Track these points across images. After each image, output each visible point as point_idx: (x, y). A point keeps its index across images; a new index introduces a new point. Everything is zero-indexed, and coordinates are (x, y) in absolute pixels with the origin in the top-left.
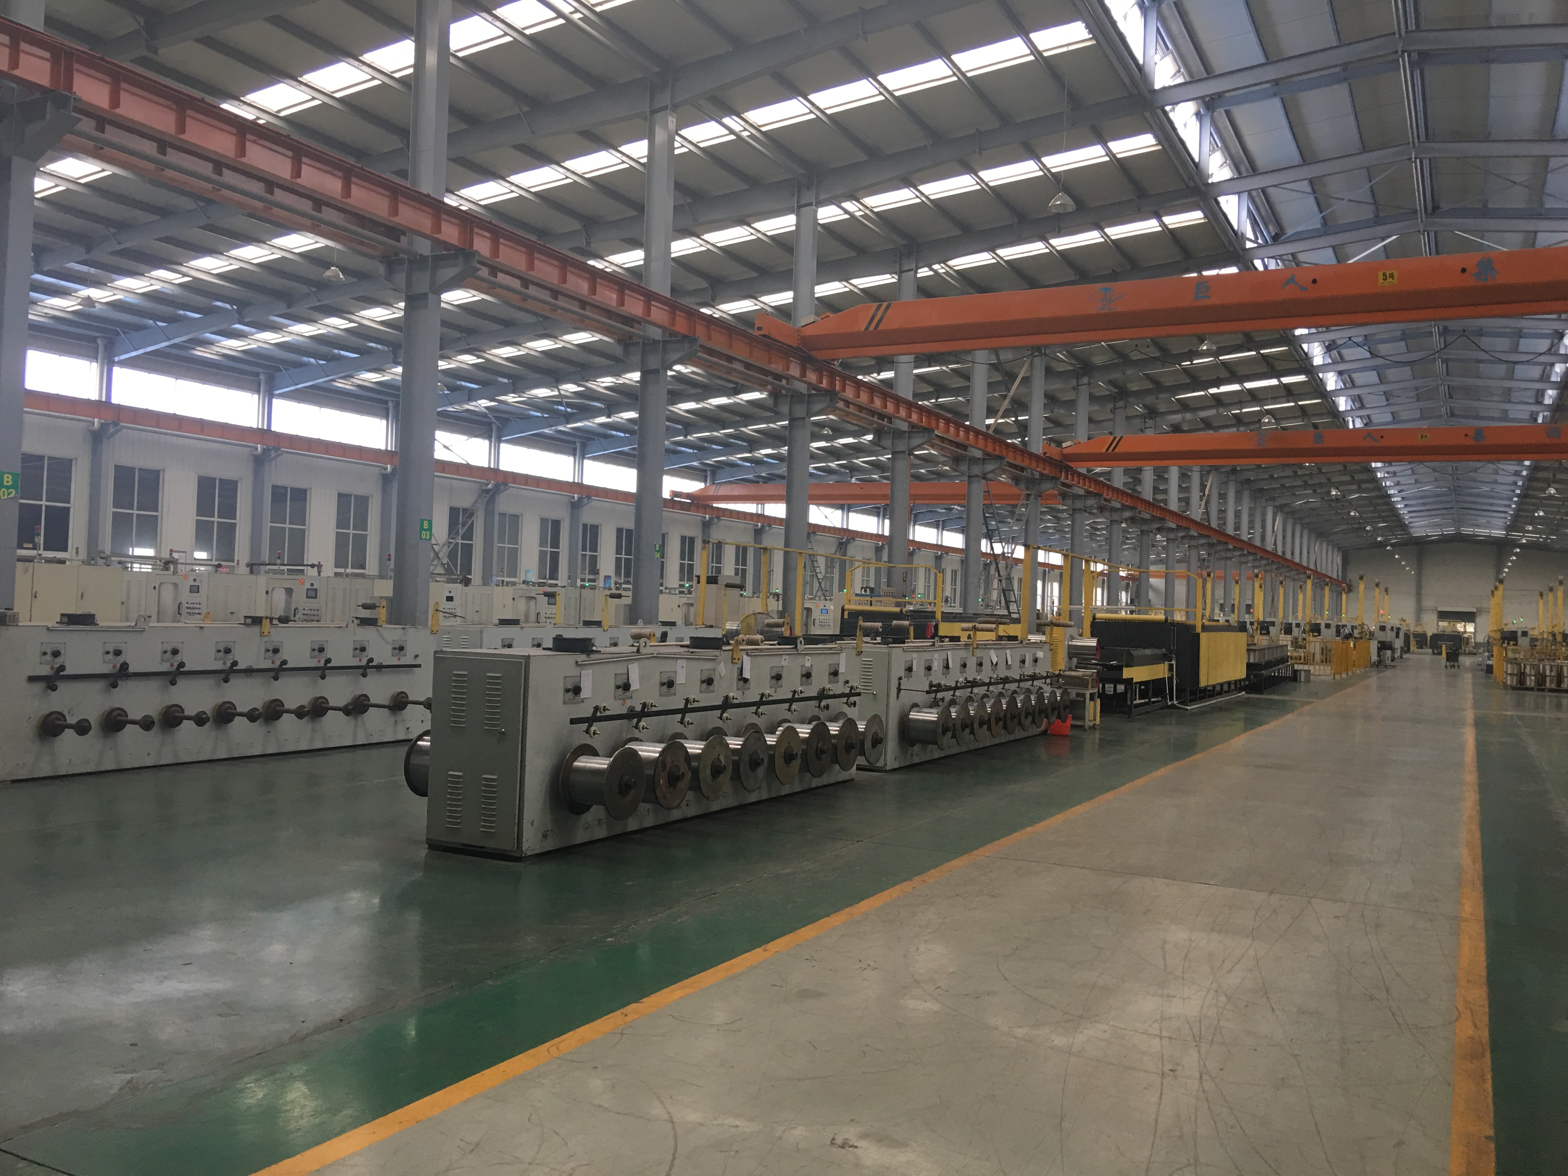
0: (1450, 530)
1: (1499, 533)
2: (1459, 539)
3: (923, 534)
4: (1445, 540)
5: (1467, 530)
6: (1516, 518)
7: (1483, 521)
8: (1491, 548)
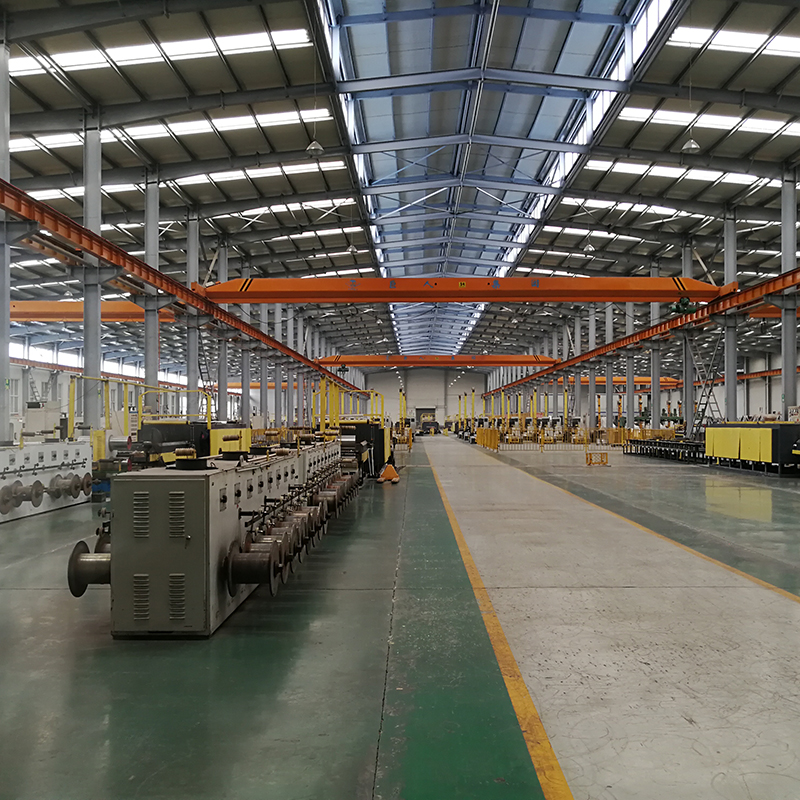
3: (109, 367)
8: (443, 372)
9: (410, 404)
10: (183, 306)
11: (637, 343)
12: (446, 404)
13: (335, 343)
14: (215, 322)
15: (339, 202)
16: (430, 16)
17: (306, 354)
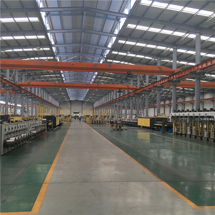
0: (75, 99)
1: (83, 100)
2: (77, 100)
4: (75, 101)
5: (78, 99)
6: (85, 97)
7: (80, 98)
8: (81, 102)
9: (72, 111)
10: (5, 84)
11: (133, 94)
12: (82, 111)
13: (50, 94)
14: (14, 88)
15: (49, 58)
16: (70, 15)
17: (41, 97)
